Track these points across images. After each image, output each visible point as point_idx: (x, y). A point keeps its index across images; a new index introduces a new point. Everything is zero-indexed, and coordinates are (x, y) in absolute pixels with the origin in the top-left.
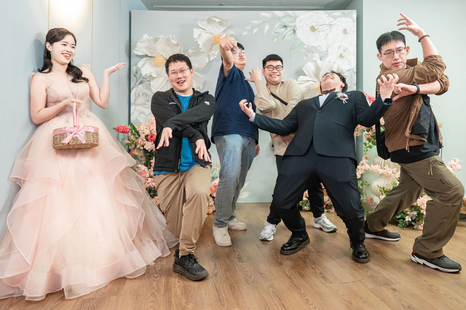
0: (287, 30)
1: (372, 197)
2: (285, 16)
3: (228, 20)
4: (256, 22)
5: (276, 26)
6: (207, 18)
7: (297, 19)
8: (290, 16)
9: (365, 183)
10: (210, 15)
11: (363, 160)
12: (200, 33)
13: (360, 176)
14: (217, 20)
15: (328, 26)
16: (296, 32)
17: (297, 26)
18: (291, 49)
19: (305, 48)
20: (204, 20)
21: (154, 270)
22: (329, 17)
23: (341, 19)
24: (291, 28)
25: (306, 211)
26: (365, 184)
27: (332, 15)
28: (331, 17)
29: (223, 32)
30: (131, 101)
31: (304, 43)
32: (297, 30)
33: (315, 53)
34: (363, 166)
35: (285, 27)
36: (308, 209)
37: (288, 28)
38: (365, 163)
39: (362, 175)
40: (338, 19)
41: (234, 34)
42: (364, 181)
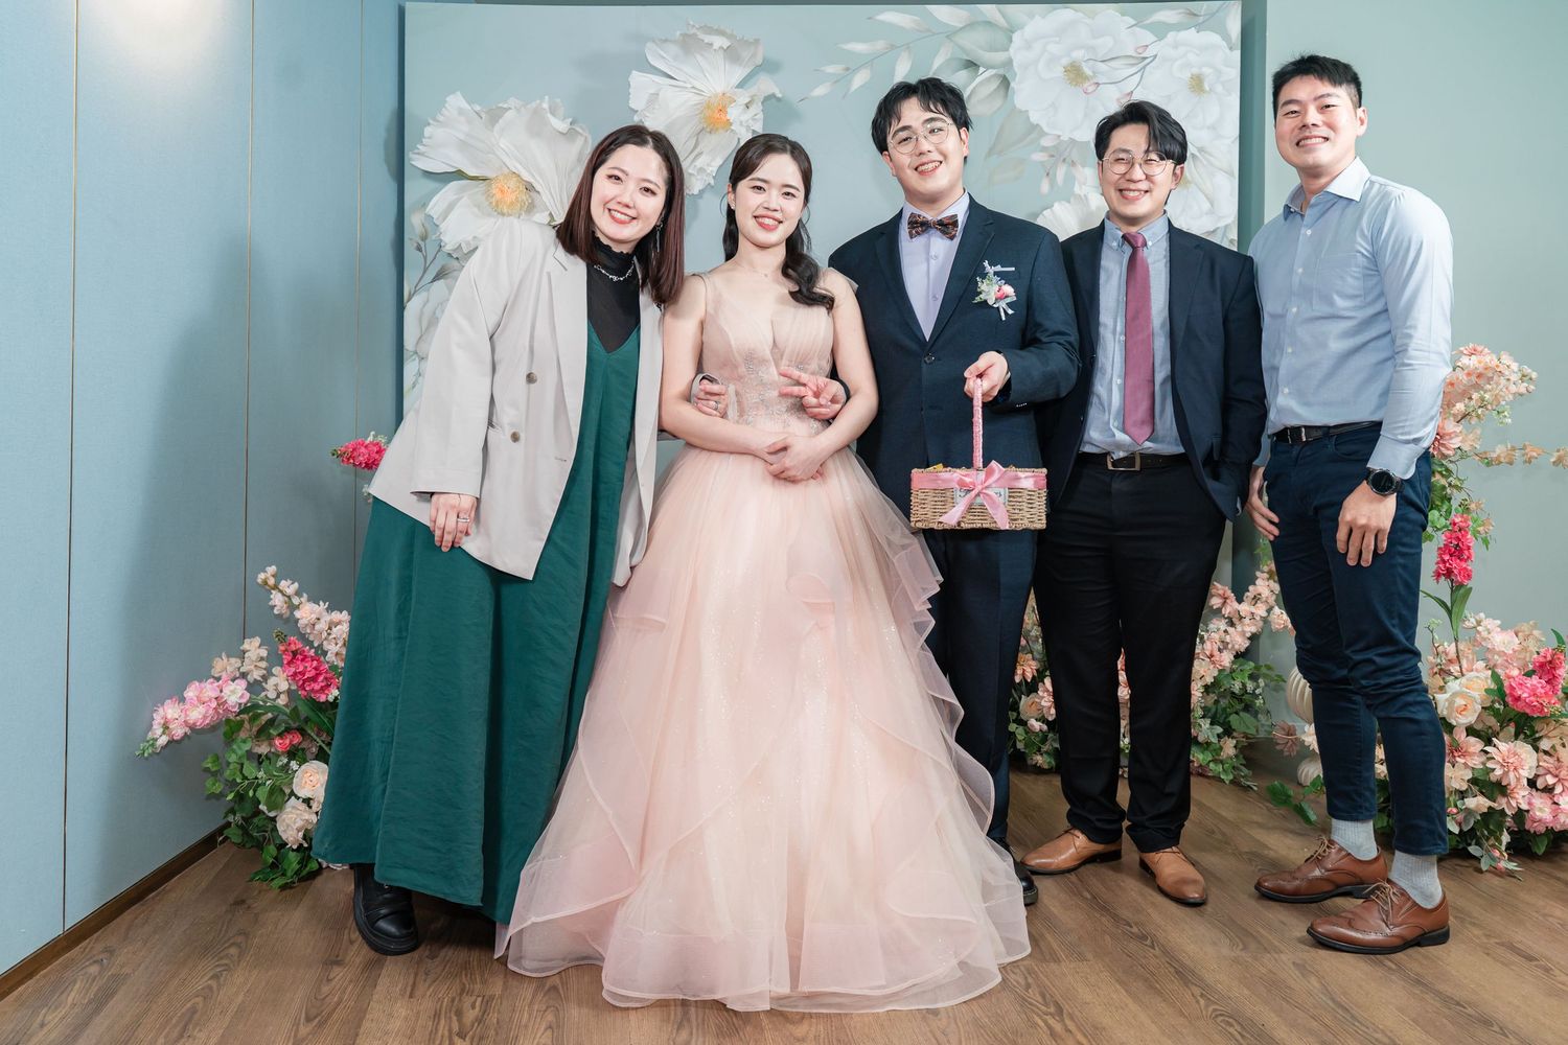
0: (978, 79)
1: (1290, 724)
2: (971, 26)
3: (757, 41)
4: (859, 47)
5: (938, 62)
6: (678, 33)
7: (1016, 37)
8: (989, 24)
9: (1264, 670)
10: (691, 23)
11: (1257, 582)
12: (652, 91)
13: (1247, 643)
14: (719, 42)
15: (1133, 65)
16: (1012, 84)
17: (1015, 64)
18: (990, 152)
19: (1044, 149)
20: (666, 41)
21: (454, 1018)
22: (1137, 29)
23: (1185, 35)
24: (991, 72)
25: (1039, 771)
26: (1265, 676)
27: (1148, 22)
28: (1145, 27)
29: (737, 87)
30: (405, 344)
31: (1041, 128)
32: (1017, 79)
33: (1083, 166)
34: (1259, 604)
35: (972, 65)
36: (1049, 763)
37: (982, 69)
38: (1265, 593)
39: (1254, 638)
40: (1171, 35)
41: (780, 95)
42: (1261, 663)
